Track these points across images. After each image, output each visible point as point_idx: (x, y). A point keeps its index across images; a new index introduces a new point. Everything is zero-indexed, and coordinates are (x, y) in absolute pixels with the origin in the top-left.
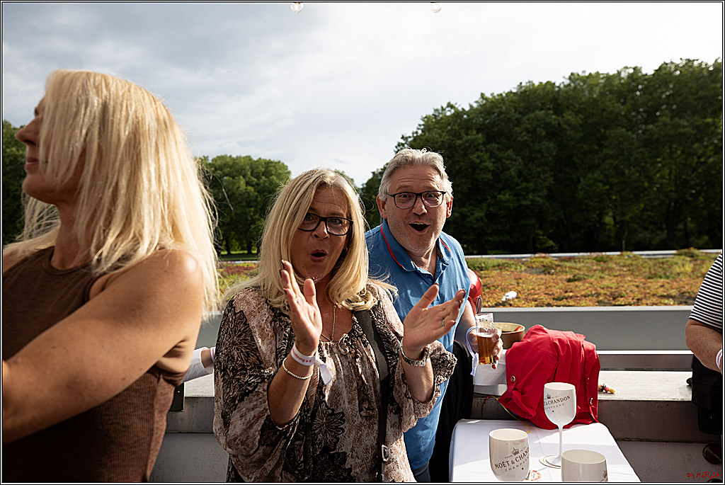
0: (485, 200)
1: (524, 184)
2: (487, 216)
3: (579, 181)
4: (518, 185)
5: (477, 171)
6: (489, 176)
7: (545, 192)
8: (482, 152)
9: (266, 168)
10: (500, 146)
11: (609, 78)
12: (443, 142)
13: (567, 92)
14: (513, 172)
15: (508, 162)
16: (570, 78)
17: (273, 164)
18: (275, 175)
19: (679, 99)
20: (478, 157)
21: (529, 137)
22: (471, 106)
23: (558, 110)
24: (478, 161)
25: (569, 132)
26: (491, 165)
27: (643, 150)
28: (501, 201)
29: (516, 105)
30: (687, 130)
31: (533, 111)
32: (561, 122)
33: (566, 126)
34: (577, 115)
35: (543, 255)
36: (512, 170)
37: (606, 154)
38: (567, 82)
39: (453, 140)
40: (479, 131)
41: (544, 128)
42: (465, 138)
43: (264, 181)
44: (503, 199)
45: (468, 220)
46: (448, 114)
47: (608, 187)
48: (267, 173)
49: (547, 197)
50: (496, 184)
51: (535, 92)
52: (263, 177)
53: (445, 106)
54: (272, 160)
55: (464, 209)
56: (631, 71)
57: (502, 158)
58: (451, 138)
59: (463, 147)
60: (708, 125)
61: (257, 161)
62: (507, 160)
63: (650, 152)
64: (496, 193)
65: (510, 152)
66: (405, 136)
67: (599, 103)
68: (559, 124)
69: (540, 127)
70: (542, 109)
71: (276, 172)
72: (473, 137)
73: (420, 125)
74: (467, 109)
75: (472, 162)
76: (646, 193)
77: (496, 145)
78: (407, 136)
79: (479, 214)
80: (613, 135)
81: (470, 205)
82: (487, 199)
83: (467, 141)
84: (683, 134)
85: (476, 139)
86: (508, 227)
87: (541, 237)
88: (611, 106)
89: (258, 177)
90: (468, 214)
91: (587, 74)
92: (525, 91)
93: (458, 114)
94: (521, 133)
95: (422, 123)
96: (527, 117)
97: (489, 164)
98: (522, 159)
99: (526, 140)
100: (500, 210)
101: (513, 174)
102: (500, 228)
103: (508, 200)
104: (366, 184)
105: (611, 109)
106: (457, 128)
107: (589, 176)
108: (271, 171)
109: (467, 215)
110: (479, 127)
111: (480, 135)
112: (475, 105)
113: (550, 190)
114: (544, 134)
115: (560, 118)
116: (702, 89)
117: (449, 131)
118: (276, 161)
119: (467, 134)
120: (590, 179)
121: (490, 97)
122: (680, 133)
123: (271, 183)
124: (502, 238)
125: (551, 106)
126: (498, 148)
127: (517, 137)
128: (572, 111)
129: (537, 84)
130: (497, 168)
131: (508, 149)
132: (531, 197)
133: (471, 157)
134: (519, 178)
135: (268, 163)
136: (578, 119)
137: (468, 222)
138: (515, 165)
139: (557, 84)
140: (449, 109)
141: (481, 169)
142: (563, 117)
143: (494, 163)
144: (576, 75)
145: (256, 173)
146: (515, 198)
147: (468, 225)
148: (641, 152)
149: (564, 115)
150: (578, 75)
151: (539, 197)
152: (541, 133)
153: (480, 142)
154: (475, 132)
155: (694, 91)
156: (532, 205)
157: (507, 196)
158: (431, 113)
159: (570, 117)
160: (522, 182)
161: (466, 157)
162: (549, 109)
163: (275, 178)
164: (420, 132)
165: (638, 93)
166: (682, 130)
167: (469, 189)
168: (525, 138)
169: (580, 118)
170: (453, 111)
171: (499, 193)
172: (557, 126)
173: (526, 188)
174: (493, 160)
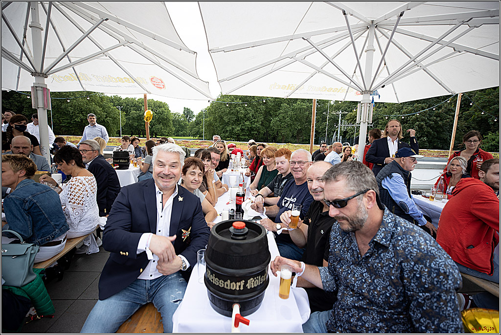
3: (272, 120)
6: (243, 116)
7: (261, 123)
8: (241, 107)
14: (250, 115)
20: (239, 109)
21: (256, 103)
28: (246, 124)
37: (281, 112)
50: (244, 119)
62: (249, 111)
64: (244, 122)
80: (283, 106)
82: (241, 124)
97: (243, 112)
98: (254, 111)
100: (245, 127)
120: (275, 120)
127: (253, 103)
132: (256, 124)
134: (252, 117)
141: (240, 113)
146: (251, 124)
156: (256, 127)
173: (254, 121)
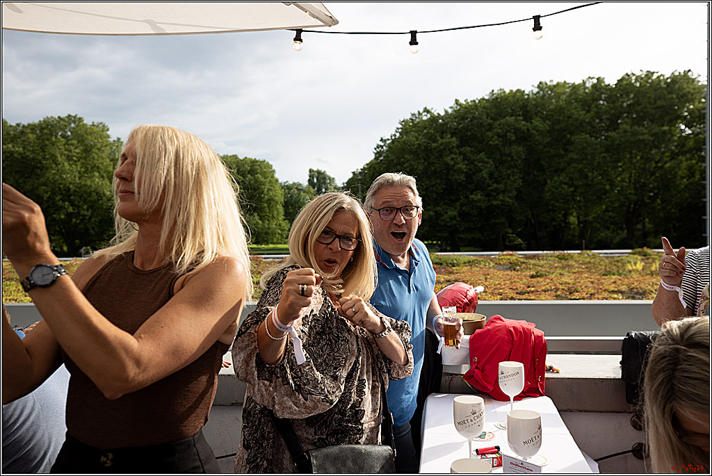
0: (458, 199)
1: (495, 185)
2: (460, 214)
3: (546, 183)
4: (489, 186)
5: (451, 172)
8: (456, 154)
9: (252, 166)
10: (473, 149)
11: (574, 88)
12: (419, 144)
13: (535, 100)
15: (480, 164)
16: (539, 87)
17: (259, 163)
18: (260, 174)
19: (639, 108)
20: (452, 159)
21: (499, 141)
22: (446, 112)
23: (527, 117)
24: (452, 163)
25: (537, 137)
26: (464, 166)
27: (606, 155)
28: (473, 200)
29: (489, 111)
30: (646, 137)
31: (505, 117)
32: (530, 128)
33: (534, 132)
34: (544, 121)
35: (511, 253)
36: (483, 172)
37: (572, 158)
38: (536, 90)
39: (429, 143)
40: (453, 134)
41: (514, 133)
42: (440, 141)
43: (249, 179)
44: (475, 199)
45: (442, 218)
46: (425, 118)
47: (572, 189)
48: (252, 172)
49: (516, 198)
50: (468, 185)
51: (506, 99)
52: (249, 176)
53: (421, 111)
54: (257, 159)
55: (438, 208)
56: (595, 81)
57: (475, 160)
58: (427, 141)
59: (438, 149)
60: (664, 133)
61: (243, 160)
62: (479, 162)
63: (611, 157)
64: (469, 193)
65: (482, 155)
66: (384, 139)
67: (566, 111)
68: (528, 129)
69: (510, 132)
70: (512, 116)
71: (261, 170)
72: (448, 140)
73: (398, 128)
74: (442, 114)
75: (447, 164)
76: (608, 195)
77: (469, 149)
78: (386, 138)
79: (452, 213)
80: (577, 140)
81: (444, 204)
82: (461, 199)
83: (442, 144)
84: (643, 141)
85: (450, 142)
86: (479, 225)
87: (511, 235)
88: (576, 113)
89: (244, 176)
90: (443, 213)
91: (555, 83)
92: (497, 98)
93: (434, 119)
94: (492, 137)
95: (400, 126)
96: (498, 122)
97: (462, 166)
98: (493, 161)
99: (498, 144)
100: (472, 209)
101: (485, 175)
102: (472, 226)
103: (480, 200)
104: (347, 183)
105: (576, 116)
106: (433, 132)
107: (556, 178)
108: (256, 170)
109: (441, 214)
110: (453, 131)
111: (454, 138)
112: (450, 111)
113: (518, 190)
114: (513, 138)
115: (529, 124)
116: (660, 99)
117: (425, 134)
118: (261, 160)
119: (442, 138)
120: (556, 181)
121: (464, 103)
122: (639, 139)
123: (256, 181)
124: (474, 236)
125: (521, 113)
126: (471, 151)
127: (489, 141)
128: (541, 117)
129: (507, 91)
130: (470, 170)
131: (481, 152)
132: (501, 197)
133: (445, 160)
134: (490, 179)
135: (254, 162)
136: (545, 125)
137: (442, 221)
138: (486, 167)
139: (527, 92)
140: (426, 113)
141: (455, 171)
142: (531, 123)
143: (467, 165)
144: (544, 84)
145: (242, 171)
146: (487, 198)
147: (442, 223)
148: (604, 157)
149: (533, 121)
150: (546, 84)
151: (509, 197)
152: (511, 137)
153: (454, 145)
154: (449, 136)
155: (652, 101)
156: (502, 205)
157: (479, 196)
158: (408, 117)
159: (538, 123)
160: (493, 183)
161: (441, 160)
162: (520, 116)
163: (260, 176)
164: (398, 135)
165: (601, 102)
166: (641, 137)
167: (444, 189)
168: (497, 142)
169: (547, 124)
170: (429, 116)
171: (472, 194)
172: (526, 131)
173: (497, 189)
174: (466, 162)
